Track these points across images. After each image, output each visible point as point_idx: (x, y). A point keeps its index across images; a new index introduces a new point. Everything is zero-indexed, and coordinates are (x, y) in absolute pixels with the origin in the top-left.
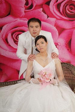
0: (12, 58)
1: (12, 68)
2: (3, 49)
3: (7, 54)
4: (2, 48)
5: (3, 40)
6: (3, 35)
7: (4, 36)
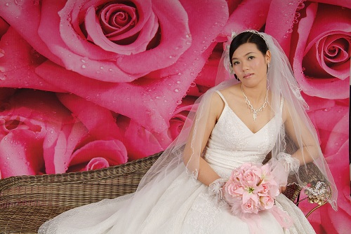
0: (98, 77)
1: (99, 107)
2: (73, 52)
3: (84, 67)
4: (69, 49)
5: (72, 25)
6: (72, 12)
7: (75, 16)
